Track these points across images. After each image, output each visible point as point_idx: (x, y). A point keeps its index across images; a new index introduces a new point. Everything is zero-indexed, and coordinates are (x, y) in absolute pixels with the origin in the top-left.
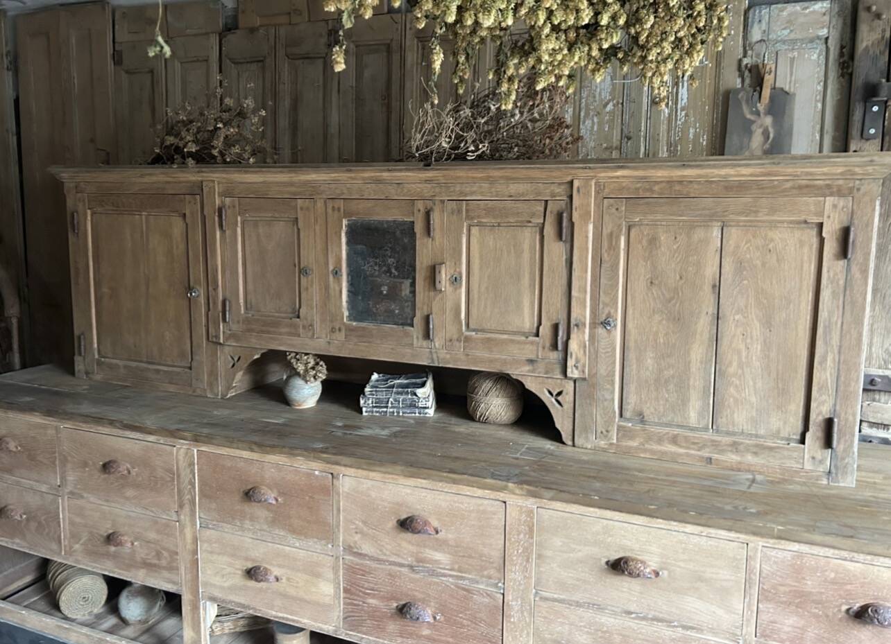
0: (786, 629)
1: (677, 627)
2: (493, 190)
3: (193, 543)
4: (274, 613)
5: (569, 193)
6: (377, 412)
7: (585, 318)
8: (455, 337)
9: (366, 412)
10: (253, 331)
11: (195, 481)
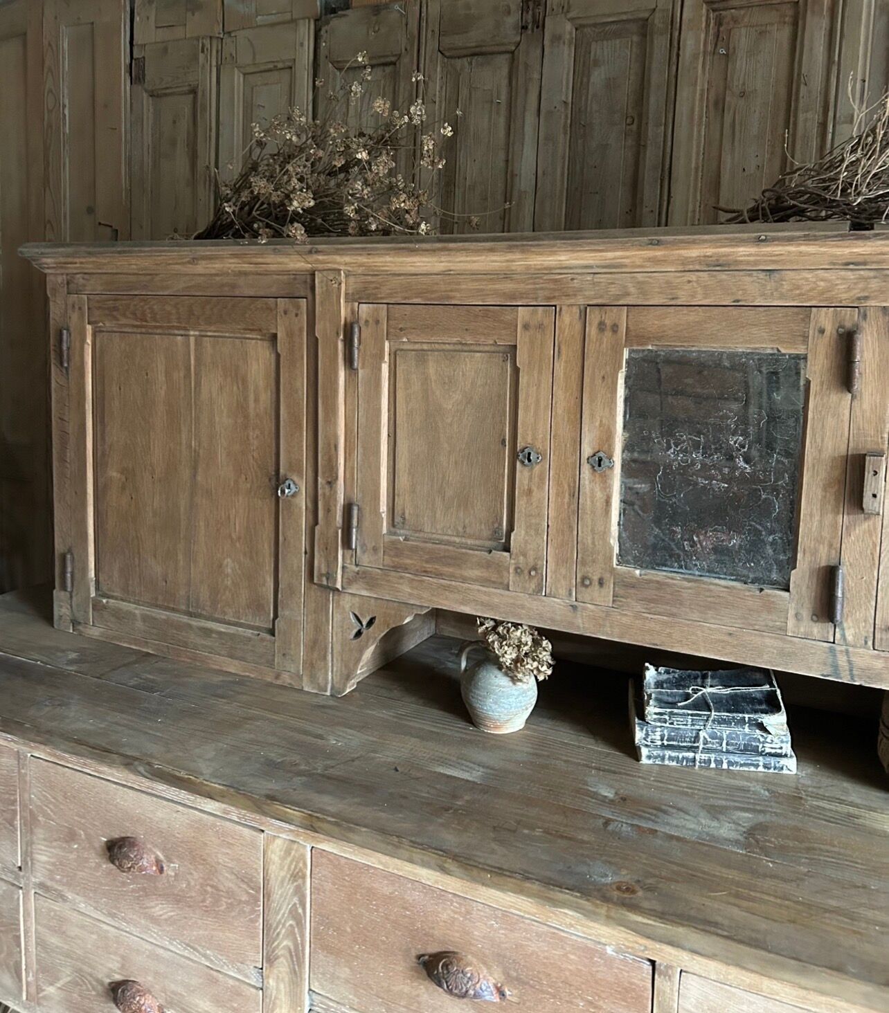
6: (672, 758)
9: (648, 756)
10: (405, 569)
11: (304, 909)
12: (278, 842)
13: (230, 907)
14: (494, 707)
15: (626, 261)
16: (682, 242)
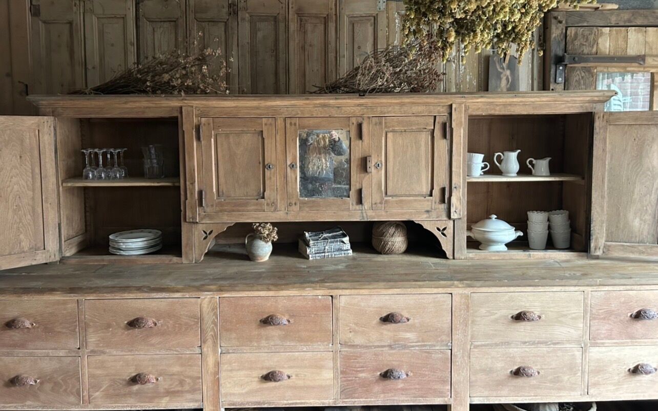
0: (603, 332)
1: (550, 344)
2: (402, 110)
3: (215, 367)
4: (285, 402)
5: (449, 111)
6: (318, 256)
7: (460, 183)
8: (378, 201)
9: (312, 257)
10: (225, 211)
11: (218, 320)
12: (206, 299)
13: (186, 329)
14: (261, 252)
15: (298, 104)
16: (315, 99)
